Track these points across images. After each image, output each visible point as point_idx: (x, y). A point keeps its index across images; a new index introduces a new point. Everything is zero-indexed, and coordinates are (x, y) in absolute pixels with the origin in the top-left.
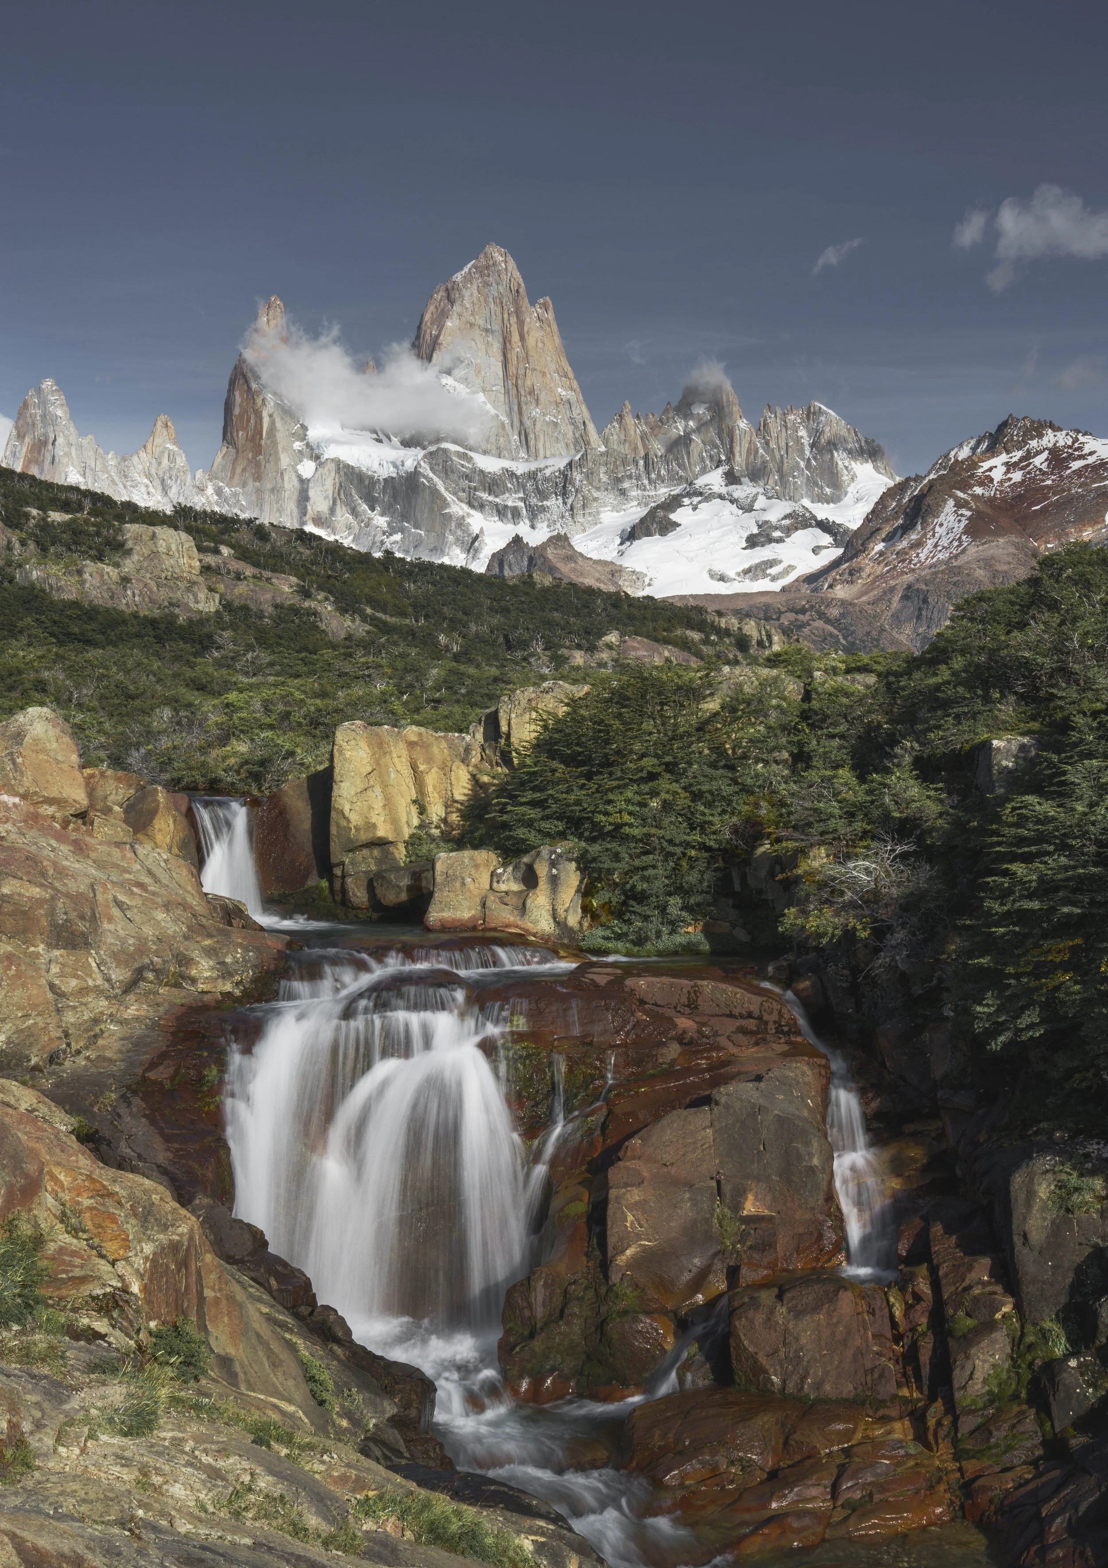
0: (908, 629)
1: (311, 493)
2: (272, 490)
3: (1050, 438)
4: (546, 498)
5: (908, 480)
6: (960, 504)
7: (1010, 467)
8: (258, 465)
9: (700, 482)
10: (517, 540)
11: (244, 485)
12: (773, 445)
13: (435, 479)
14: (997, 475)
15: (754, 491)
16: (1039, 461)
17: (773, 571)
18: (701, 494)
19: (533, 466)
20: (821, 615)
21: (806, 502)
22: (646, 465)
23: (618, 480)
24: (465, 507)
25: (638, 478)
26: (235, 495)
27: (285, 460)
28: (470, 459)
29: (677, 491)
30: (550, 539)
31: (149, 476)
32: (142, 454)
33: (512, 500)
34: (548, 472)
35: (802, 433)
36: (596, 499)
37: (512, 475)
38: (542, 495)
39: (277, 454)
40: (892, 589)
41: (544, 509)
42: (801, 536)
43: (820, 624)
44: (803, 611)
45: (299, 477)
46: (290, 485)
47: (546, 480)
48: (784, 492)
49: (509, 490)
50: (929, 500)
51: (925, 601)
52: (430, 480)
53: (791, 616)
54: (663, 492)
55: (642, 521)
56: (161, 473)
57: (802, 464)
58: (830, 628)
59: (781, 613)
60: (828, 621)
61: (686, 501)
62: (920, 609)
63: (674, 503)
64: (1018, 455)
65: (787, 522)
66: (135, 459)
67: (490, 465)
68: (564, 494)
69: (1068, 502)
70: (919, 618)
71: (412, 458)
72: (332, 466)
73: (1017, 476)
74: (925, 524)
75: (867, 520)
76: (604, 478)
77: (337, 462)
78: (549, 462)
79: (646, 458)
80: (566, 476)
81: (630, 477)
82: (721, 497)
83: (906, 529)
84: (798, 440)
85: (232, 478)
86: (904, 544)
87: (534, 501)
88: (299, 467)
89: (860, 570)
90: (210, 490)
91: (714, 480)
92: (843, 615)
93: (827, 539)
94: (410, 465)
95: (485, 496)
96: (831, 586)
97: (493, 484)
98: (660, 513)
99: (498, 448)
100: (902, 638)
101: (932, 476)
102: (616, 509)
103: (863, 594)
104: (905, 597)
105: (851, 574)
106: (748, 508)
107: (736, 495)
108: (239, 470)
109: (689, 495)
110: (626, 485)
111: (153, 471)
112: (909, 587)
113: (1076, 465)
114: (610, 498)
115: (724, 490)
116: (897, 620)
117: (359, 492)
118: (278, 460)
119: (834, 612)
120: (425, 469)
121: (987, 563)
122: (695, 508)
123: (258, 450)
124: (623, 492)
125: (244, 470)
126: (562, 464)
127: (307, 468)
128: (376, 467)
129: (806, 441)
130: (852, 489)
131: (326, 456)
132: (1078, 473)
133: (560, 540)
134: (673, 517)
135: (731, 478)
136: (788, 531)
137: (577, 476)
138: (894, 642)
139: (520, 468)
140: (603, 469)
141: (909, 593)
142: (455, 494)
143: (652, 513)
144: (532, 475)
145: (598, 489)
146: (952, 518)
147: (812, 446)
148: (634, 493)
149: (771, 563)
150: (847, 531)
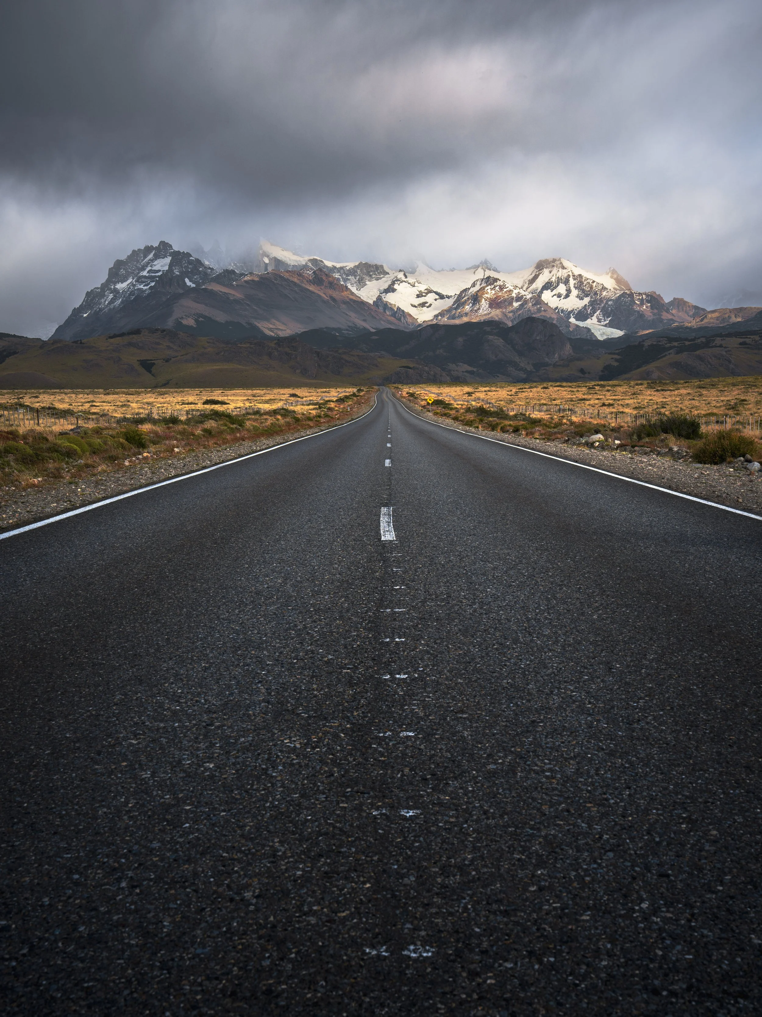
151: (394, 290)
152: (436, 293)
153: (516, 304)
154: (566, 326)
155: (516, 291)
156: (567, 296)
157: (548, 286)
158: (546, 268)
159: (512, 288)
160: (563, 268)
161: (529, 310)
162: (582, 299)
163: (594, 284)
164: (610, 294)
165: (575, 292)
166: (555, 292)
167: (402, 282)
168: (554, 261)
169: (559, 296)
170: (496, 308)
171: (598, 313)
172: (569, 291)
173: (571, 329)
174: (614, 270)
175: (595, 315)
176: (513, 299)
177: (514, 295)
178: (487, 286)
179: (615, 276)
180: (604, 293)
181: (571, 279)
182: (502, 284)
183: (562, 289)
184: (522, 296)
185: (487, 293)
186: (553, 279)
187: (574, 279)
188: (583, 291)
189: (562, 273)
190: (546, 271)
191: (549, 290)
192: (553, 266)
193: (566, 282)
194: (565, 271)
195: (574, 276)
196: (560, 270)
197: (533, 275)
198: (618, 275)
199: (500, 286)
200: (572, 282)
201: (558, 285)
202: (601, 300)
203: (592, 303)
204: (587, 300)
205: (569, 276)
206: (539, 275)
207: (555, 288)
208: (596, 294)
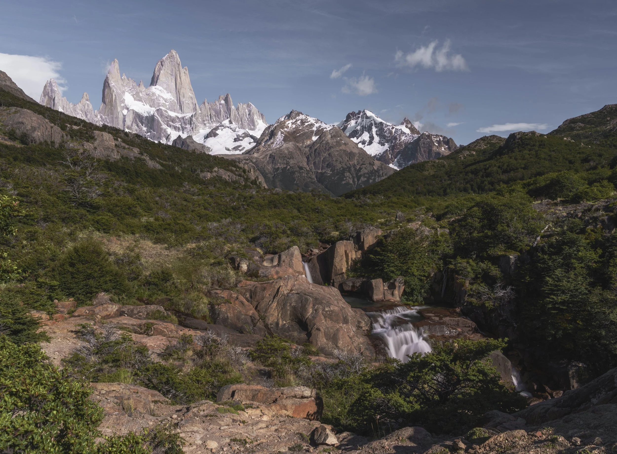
0: (270, 166)
1: (126, 119)
2: (116, 118)
3: (301, 117)
4: (186, 125)
5: (270, 125)
6: (282, 133)
7: (293, 123)
8: (112, 110)
9: (223, 123)
10: (180, 136)
11: (108, 116)
12: (240, 114)
13: (159, 118)
14: (289, 125)
15: (236, 126)
16: (299, 122)
18: (223, 126)
19: (183, 116)
20: (251, 161)
21: (247, 130)
22: (210, 117)
23: (204, 121)
24: (166, 126)
25: (209, 121)
26: (106, 118)
27: (119, 109)
28: (167, 112)
29: (218, 125)
30: (188, 136)
31: (82, 111)
32: (80, 104)
33: (178, 125)
34: (187, 117)
35: (247, 111)
36: (198, 126)
37: (178, 118)
38: (185, 124)
39: (117, 107)
40: (267, 155)
41: (186, 128)
43: (251, 163)
44: (247, 160)
45: (123, 114)
46: (121, 117)
47: (186, 119)
48: (242, 127)
49: (177, 122)
50: (275, 131)
51: (274, 158)
52: (157, 118)
53: (245, 161)
54: (215, 125)
55: (210, 133)
56: (85, 110)
57: (247, 119)
58: (253, 165)
59: (242, 160)
60: (253, 163)
61: (220, 128)
62: (273, 161)
63: (217, 128)
64: (294, 121)
65: (243, 135)
66: (78, 105)
67: (172, 114)
68: (191, 124)
69: (304, 134)
70: (273, 163)
71: (153, 111)
72: (132, 112)
73: (294, 126)
74: (274, 137)
75: (262, 136)
76: (200, 120)
77: (133, 110)
78: (187, 114)
79: (210, 115)
80: (191, 119)
81: (207, 120)
82: (228, 127)
83: (270, 139)
84: (246, 112)
85: (105, 113)
86: (269, 143)
87: (183, 125)
88: (123, 111)
89: (260, 149)
90: (99, 117)
91: (226, 122)
92: (256, 161)
93: (252, 140)
94: (152, 113)
95: (171, 123)
96: (253, 153)
97: (173, 120)
98: (214, 131)
99: (174, 109)
100: (269, 168)
101: (276, 125)
102: (203, 129)
103: (261, 156)
104: (270, 157)
105: (258, 150)
106: (235, 131)
107: (232, 127)
108: (106, 111)
109: (221, 126)
110: (206, 122)
111: (83, 110)
112: (271, 155)
113: (306, 124)
114: (202, 126)
115: (229, 125)
116: (268, 163)
117: (139, 120)
118: (117, 109)
119: (254, 160)
120: (156, 114)
121: (288, 149)
122: (222, 130)
123: (112, 105)
124: (205, 124)
125: (108, 111)
126: (190, 115)
127: (125, 112)
128: (143, 113)
129: (248, 113)
130: (258, 127)
131: (130, 109)
132: (307, 126)
133: (190, 137)
134: (217, 132)
135: (231, 122)
136: (243, 138)
137: (194, 119)
138: (267, 169)
139: (180, 116)
140: (200, 118)
141: (271, 156)
142: (164, 122)
143: (212, 130)
144: (183, 118)
145: (199, 123)
146: (280, 136)
147: (249, 114)
148: (208, 125)
149: (240, 146)
150: (257, 138)
152: (251, 137)
153: (314, 138)
155: (317, 125)
156: (371, 143)
157: (355, 134)
158: (353, 119)
159: (314, 122)
160: (367, 119)
161: (327, 145)
162: (383, 145)
163: (394, 131)
164: (408, 138)
165: (377, 139)
166: (361, 138)
167: (225, 128)
169: (364, 142)
171: (398, 157)
172: (372, 138)
173: (376, 168)
174: (408, 122)
179: (409, 126)
180: (403, 138)
181: (373, 127)
182: (304, 118)
183: (366, 136)
186: (359, 128)
187: (376, 127)
188: (384, 137)
189: (366, 123)
190: (353, 123)
191: (355, 138)
193: (369, 130)
195: (376, 124)
196: (364, 120)
198: (411, 126)
200: (374, 130)
201: (363, 133)
202: (400, 144)
203: (392, 148)
204: (387, 146)
205: (372, 124)
206: (347, 126)
207: (360, 135)
208: (395, 138)
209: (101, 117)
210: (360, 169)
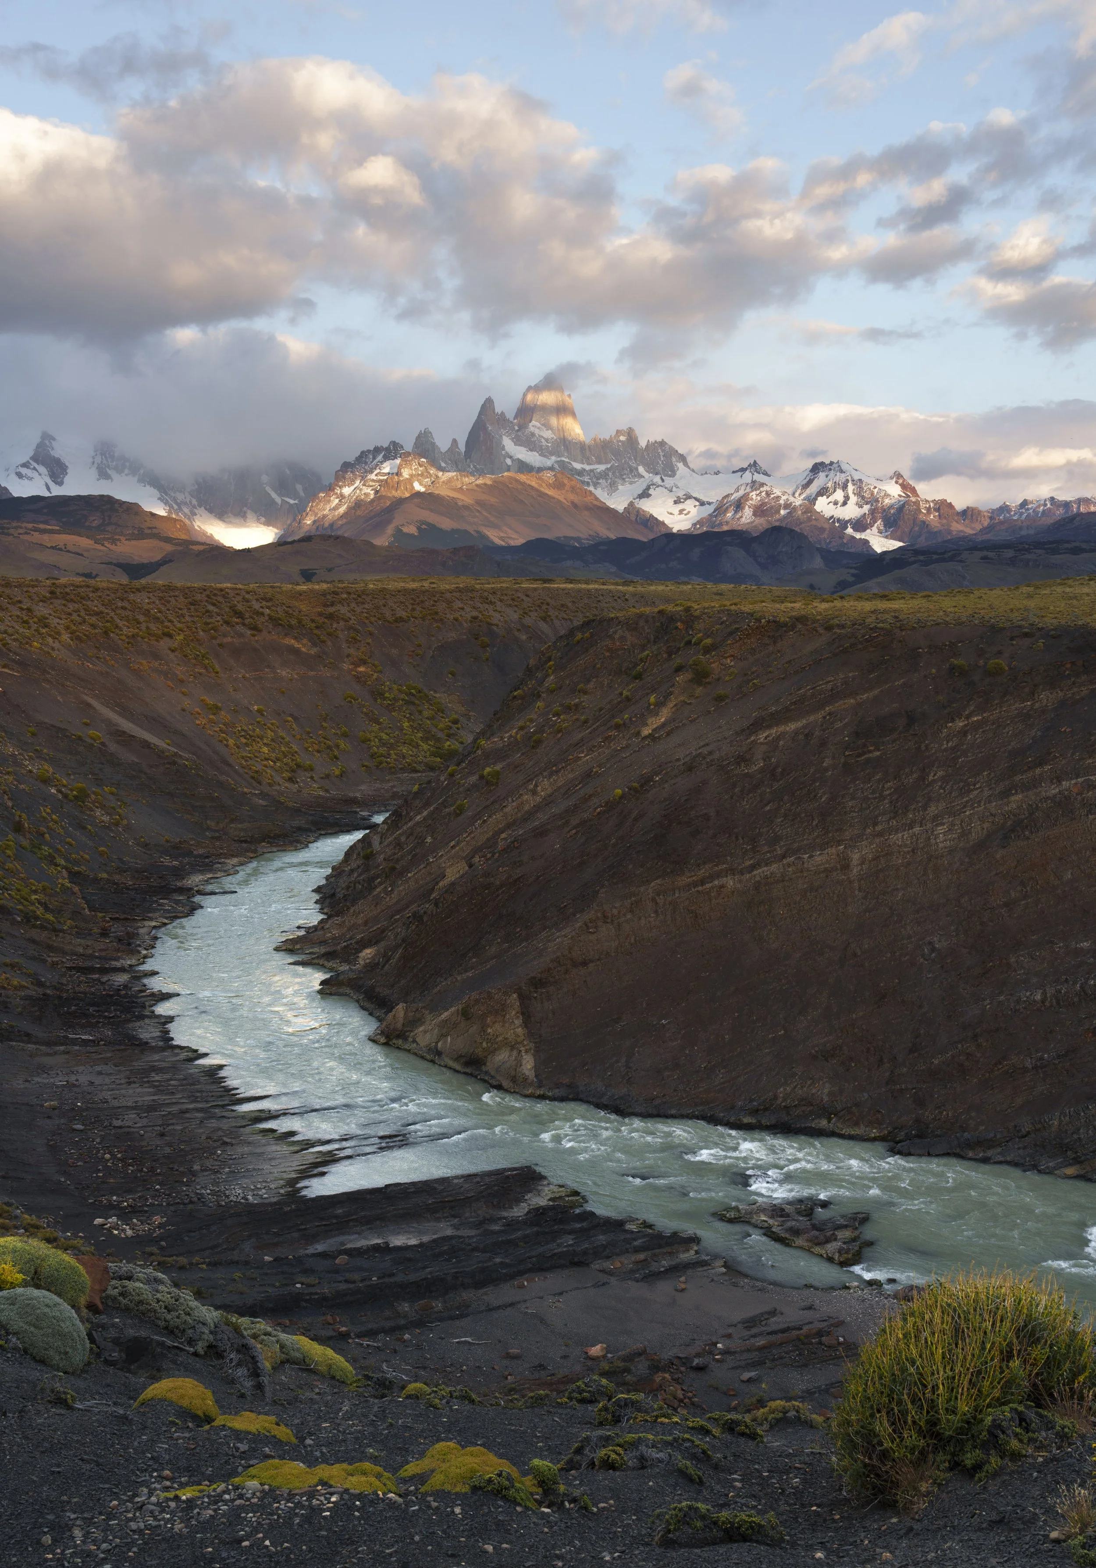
3: (765, 488)
6: (749, 507)
7: (757, 495)
8: (491, 459)
14: (754, 497)
16: (763, 494)
17: (685, 512)
19: (592, 467)
27: (502, 459)
34: (598, 471)
35: (660, 451)
38: (598, 479)
41: (599, 483)
42: (689, 502)
63: (648, 488)
64: (758, 492)
67: (577, 466)
69: (772, 507)
72: (517, 461)
73: (759, 498)
77: (518, 459)
83: (736, 512)
88: (506, 461)
93: (697, 503)
98: (646, 491)
102: (622, 485)
106: (671, 491)
109: (651, 485)
113: (772, 496)
114: (620, 481)
120: (556, 466)
121: (761, 525)
122: (655, 490)
124: (624, 479)
125: (484, 460)
128: (533, 462)
130: (678, 473)
131: (513, 457)
132: (773, 498)
136: (686, 499)
139: (588, 468)
144: (592, 471)
149: (684, 510)
151: (649, 496)
152: (696, 499)
153: (783, 512)
154: (840, 537)
155: (784, 498)
156: (845, 504)
157: (823, 492)
158: (823, 471)
159: (780, 494)
160: (842, 471)
161: (798, 519)
162: (861, 507)
163: (876, 491)
165: (853, 499)
166: (831, 498)
167: (658, 486)
168: (832, 463)
169: (836, 503)
170: (760, 516)
171: (879, 522)
172: (847, 498)
173: (845, 541)
174: (899, 474)
175: (876, 525)
176: (780, 506)
177: (782, 502)
178: (752, 491)
179: (901, 481)
180: (887, 501)
181: (850, 485)
182: (769, 489)
183: (839, 495)
184: (791, 503)
185: (752, 499)
186: (829, 485)
187: (854, 485)
188: (863, 497)
189: (840, 478)
190: (822, 475)
191: (825, 497)
192: (830, 469)
193: (845, 487)
194: (843, 475)
195: (853, 481)
196: (838, 474)
197: (808, 479)
198: (904, 480)
199: (767, 492)
200: (851, 488)
201: (835, 491)
202: (883, 508)
203: (873, 512)
204: (866, 508)
205: (847, 481)
206: (813, 479)
207: (831, 494)
208: (877, 501)
209: (474, 466)
210: (830, 542)
